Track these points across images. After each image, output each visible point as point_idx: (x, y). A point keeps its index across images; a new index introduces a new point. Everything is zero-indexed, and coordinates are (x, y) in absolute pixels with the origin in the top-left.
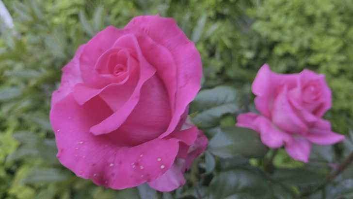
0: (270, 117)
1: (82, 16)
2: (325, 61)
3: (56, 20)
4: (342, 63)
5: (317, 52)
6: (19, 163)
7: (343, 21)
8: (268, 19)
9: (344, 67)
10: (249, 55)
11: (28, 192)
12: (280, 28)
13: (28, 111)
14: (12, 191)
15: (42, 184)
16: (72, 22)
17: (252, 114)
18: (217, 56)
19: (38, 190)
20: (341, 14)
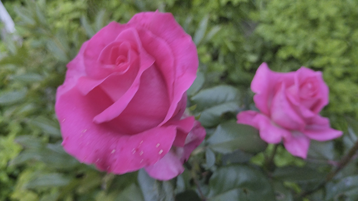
0: (269, 115)
1: (84, 20)
2: (329, 64)
3: (59, 24)
4: (346, 66)
5: (321, 55)
6: (21, 168)
7: (347, 24)
8: (272, 23)
9: (349, 70)
10: (253, 58)
11: (31, 196)
12: (283, 32)
13: (30, 115)
14: (15, 196)
15: (45, 189)
16: (74, 26)
17: (252, 112)
18: (221, 59)
19: (41, 194)
20: (345, 17)
